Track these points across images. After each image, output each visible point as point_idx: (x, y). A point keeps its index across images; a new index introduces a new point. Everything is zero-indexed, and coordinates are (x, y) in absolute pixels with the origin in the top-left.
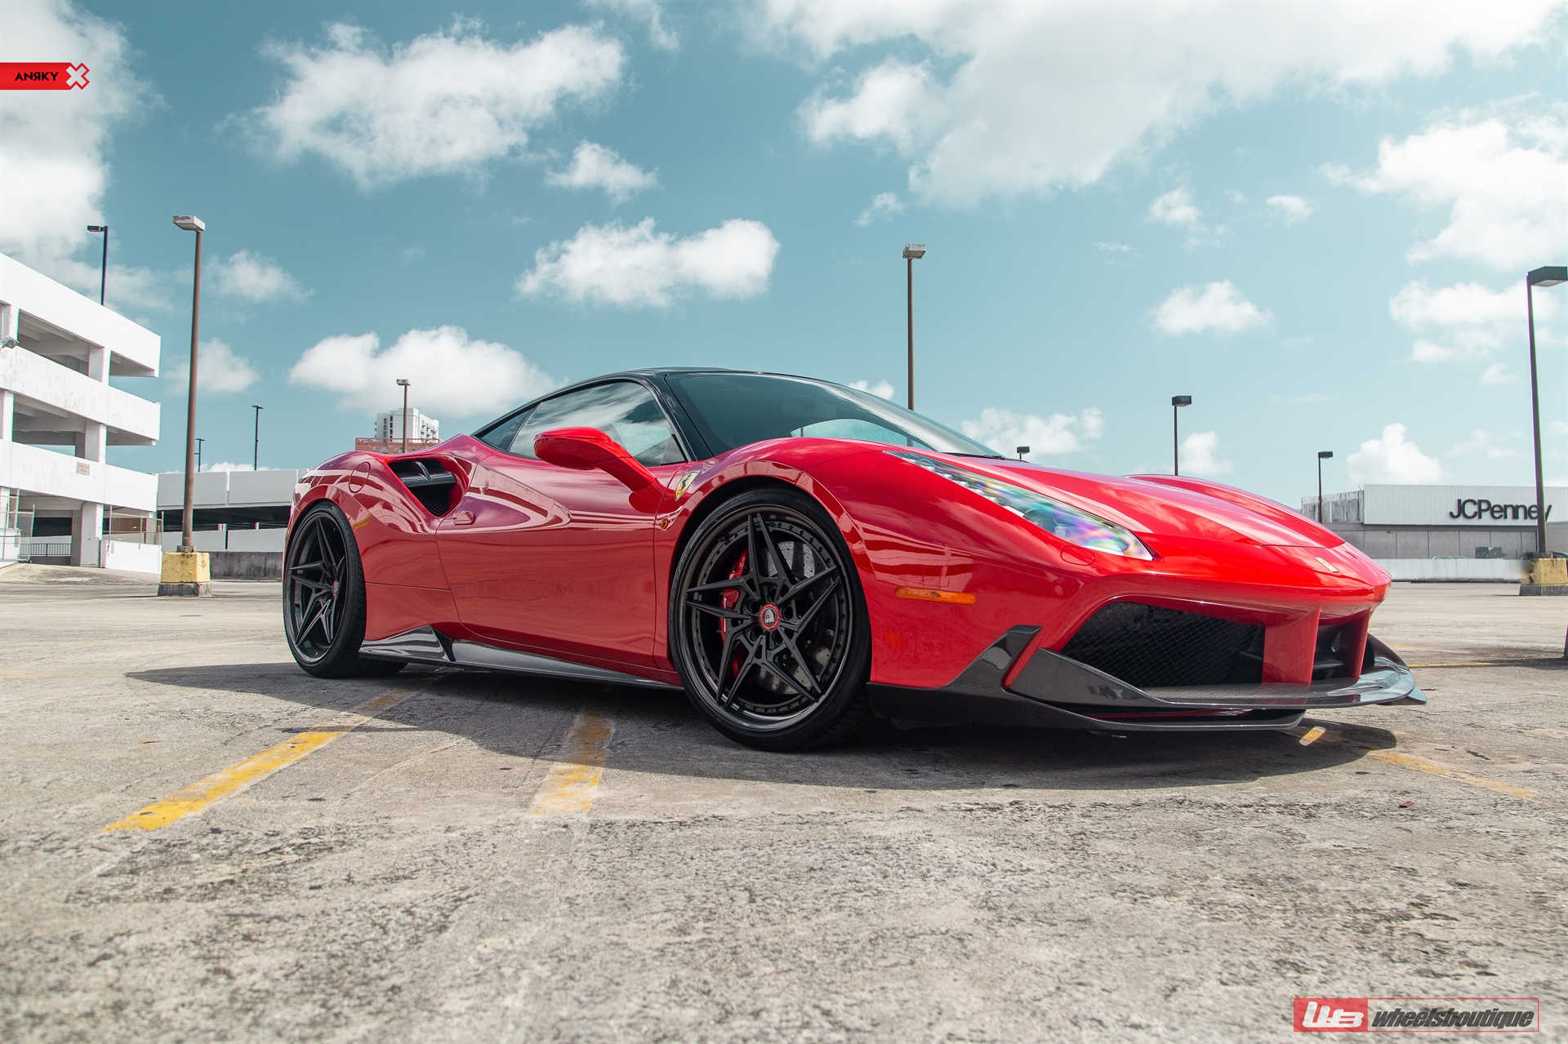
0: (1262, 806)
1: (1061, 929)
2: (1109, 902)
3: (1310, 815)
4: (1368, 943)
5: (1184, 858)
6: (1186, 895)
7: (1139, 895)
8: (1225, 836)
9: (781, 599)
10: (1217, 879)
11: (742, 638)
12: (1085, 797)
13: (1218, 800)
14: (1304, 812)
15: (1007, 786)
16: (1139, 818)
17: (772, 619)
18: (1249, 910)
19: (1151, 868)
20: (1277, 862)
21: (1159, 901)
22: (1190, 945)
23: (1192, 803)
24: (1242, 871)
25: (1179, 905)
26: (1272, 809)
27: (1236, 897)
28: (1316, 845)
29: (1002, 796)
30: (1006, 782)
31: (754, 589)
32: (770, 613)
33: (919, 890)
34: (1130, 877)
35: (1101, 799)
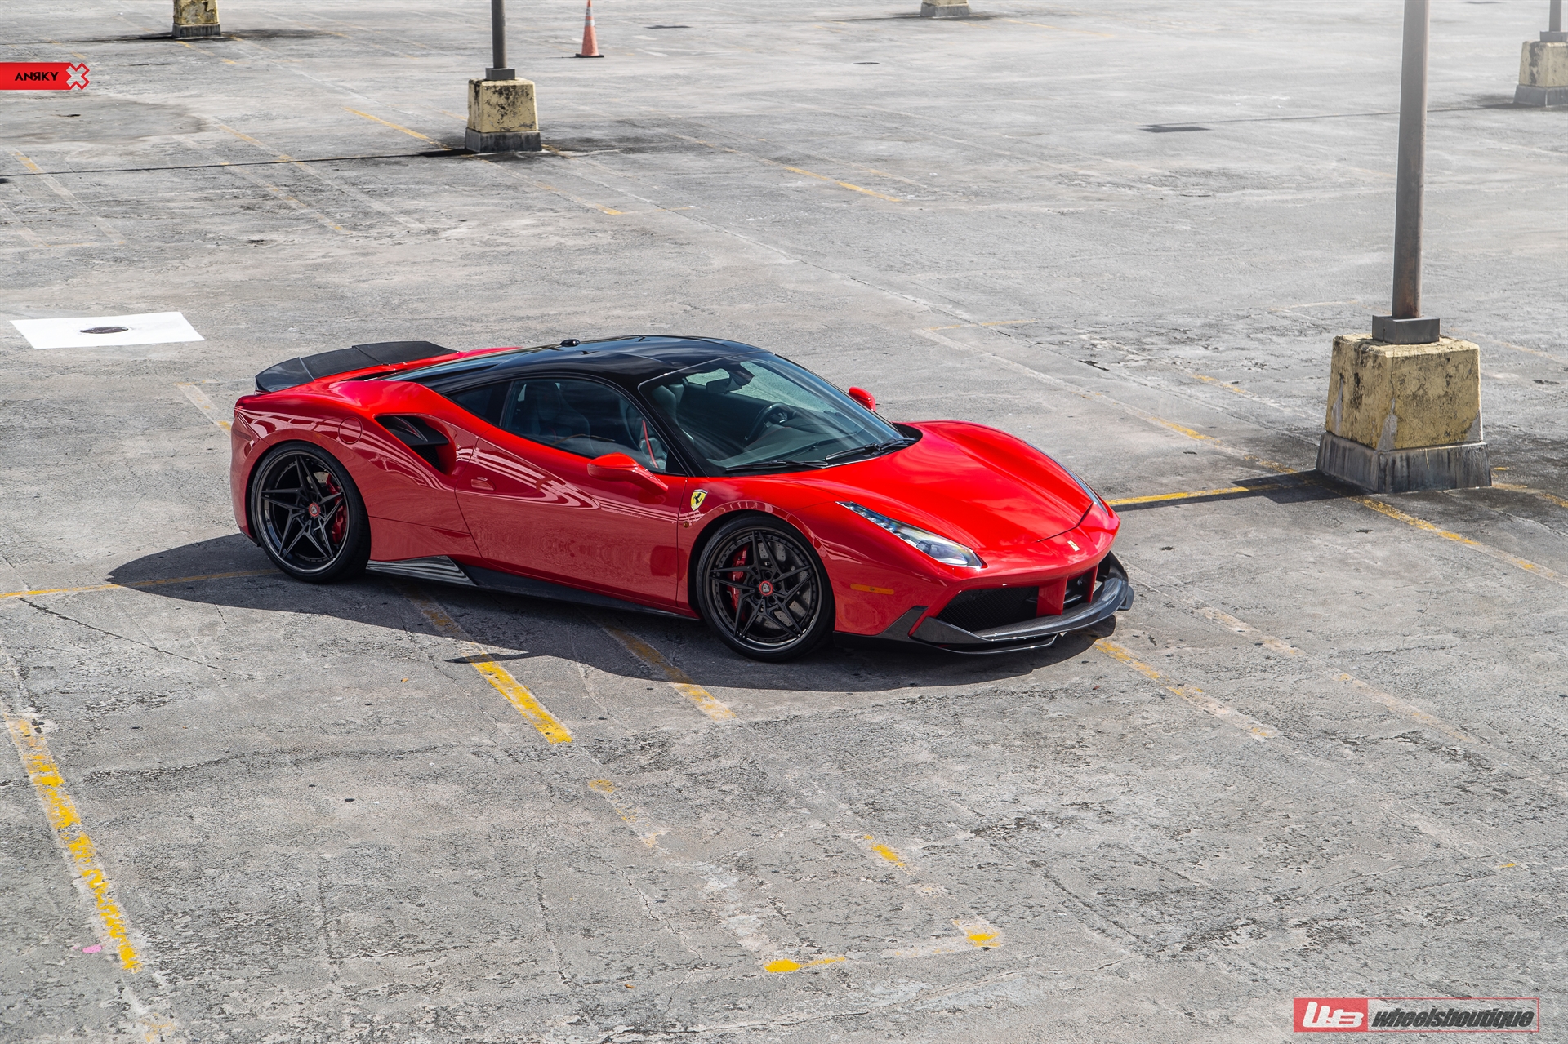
0: (1031, 693)
1: (962, 759)
2: (975, 748)
3: (1053, 697)
4: (1058, 758)
5: (999, 725)
6: (1001, 743)
7: (985, 744)
8: (1015, 713)
9: (774, 580)
10: (1012, 735)
11: (748, 600)
12: (953, 690)
13: (1013, 690)
14: (1050, 695)
15: (912, 685)
16: (979, 704)
17: (768, 590)
18: (1022, 747)
19: (987, 731)
20: (1034, 725)
21: (992, 746)
22: (1003, 762)
23: (1001, 692)
24: (1020, 731)
25: (999, 747)
26: (1037, 694)
27: (1018, 743)
28: (1051, 715)
29: (913, 693)
30: (912, 682)
31: (757, 573)
32: (765, 586)
33: (907, 748)
34: (980, 736)
35: (960, 693)
